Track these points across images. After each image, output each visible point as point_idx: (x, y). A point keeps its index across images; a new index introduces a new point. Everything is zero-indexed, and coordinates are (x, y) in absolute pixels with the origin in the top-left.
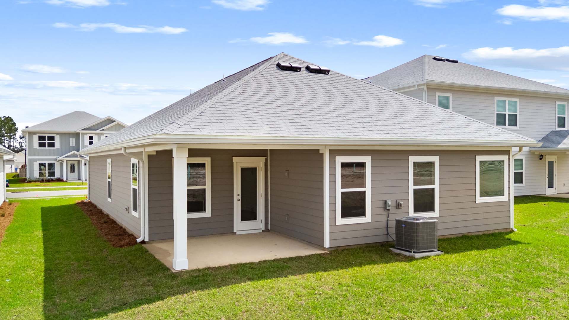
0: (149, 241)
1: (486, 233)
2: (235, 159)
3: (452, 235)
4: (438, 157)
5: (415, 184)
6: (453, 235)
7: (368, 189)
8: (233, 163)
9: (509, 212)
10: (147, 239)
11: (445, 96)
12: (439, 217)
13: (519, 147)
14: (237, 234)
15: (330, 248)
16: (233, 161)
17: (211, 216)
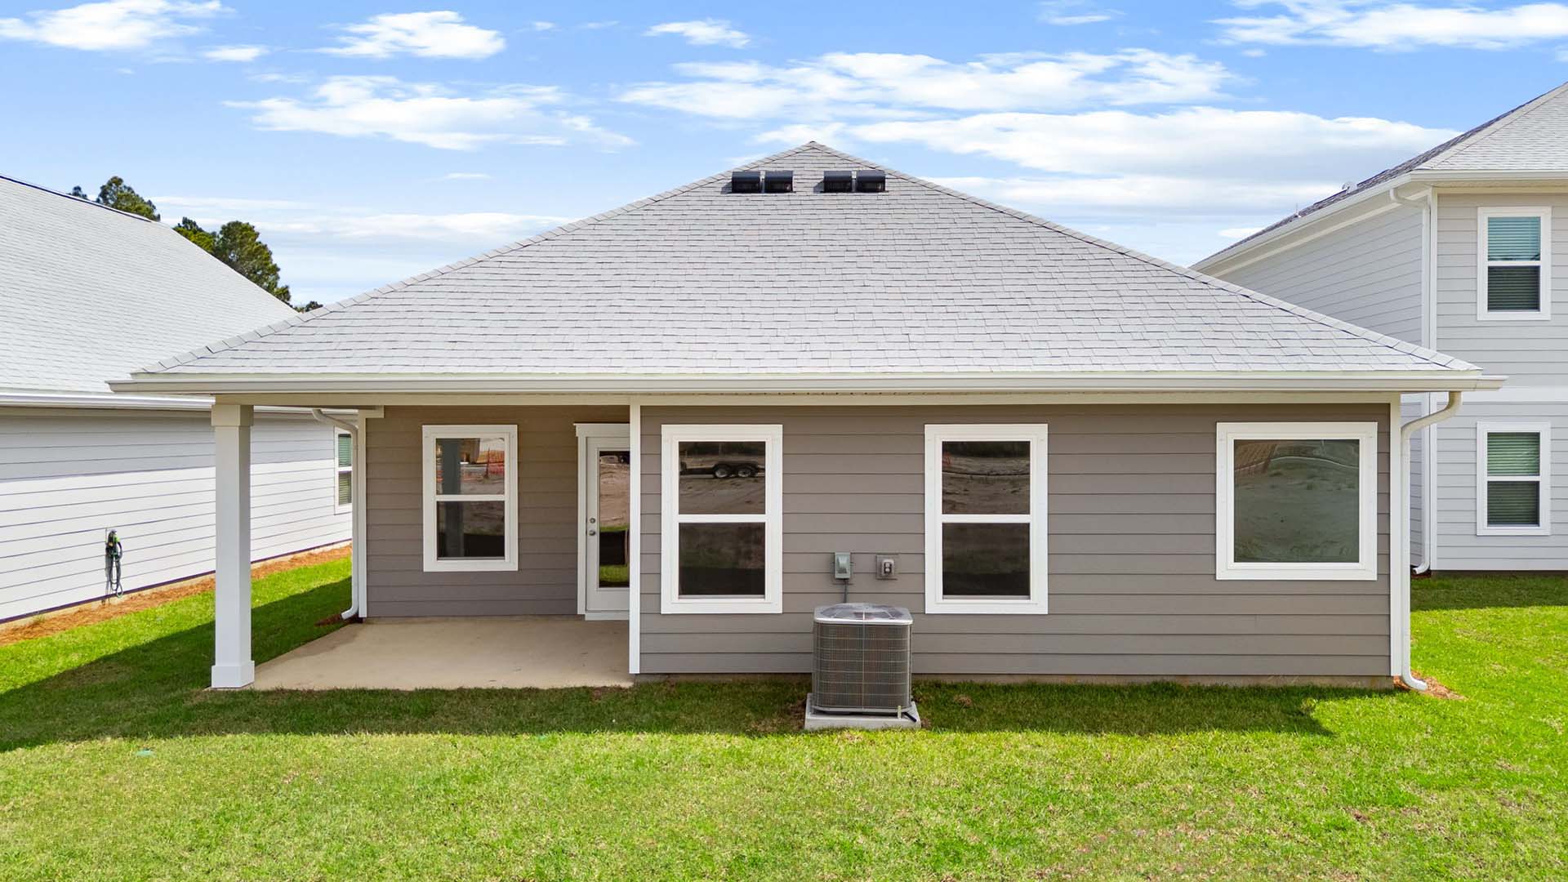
0: (368, 617)
1: (1263, 682)
2: (582, 430)
3: (1110, 678)
4: (1046, 426)
5: (949, 506)
6: (1115, 678)
7: (772, 519)
8: (577, 438)
9: (1386, 618)
10: (363, 614)
11: (1529, 218)
12: (1049, 614)
13: (1450, 392)
14: (587, 619)
15: (641, 674)
16: (577, 435)
17: (517, 569)
